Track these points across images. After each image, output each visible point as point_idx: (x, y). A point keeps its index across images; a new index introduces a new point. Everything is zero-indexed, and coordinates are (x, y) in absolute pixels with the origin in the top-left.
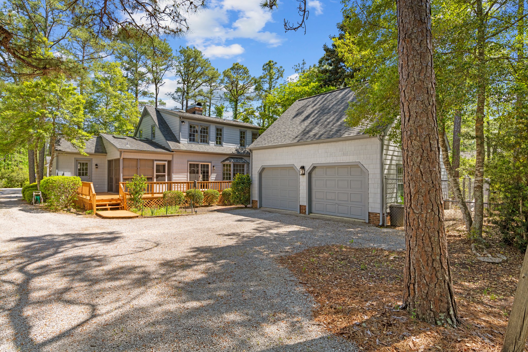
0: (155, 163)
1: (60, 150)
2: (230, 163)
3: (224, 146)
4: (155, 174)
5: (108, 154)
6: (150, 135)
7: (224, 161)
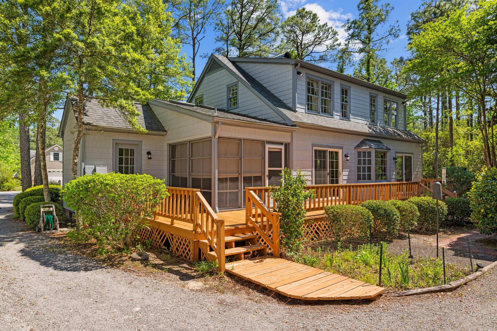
0: (267, 146)
1: (88, 124)
2: (369, 150)
3: (352, 120)
4: (267, 169)
5: (169, 133)
6: (225, 101)
7: (358, 146)
